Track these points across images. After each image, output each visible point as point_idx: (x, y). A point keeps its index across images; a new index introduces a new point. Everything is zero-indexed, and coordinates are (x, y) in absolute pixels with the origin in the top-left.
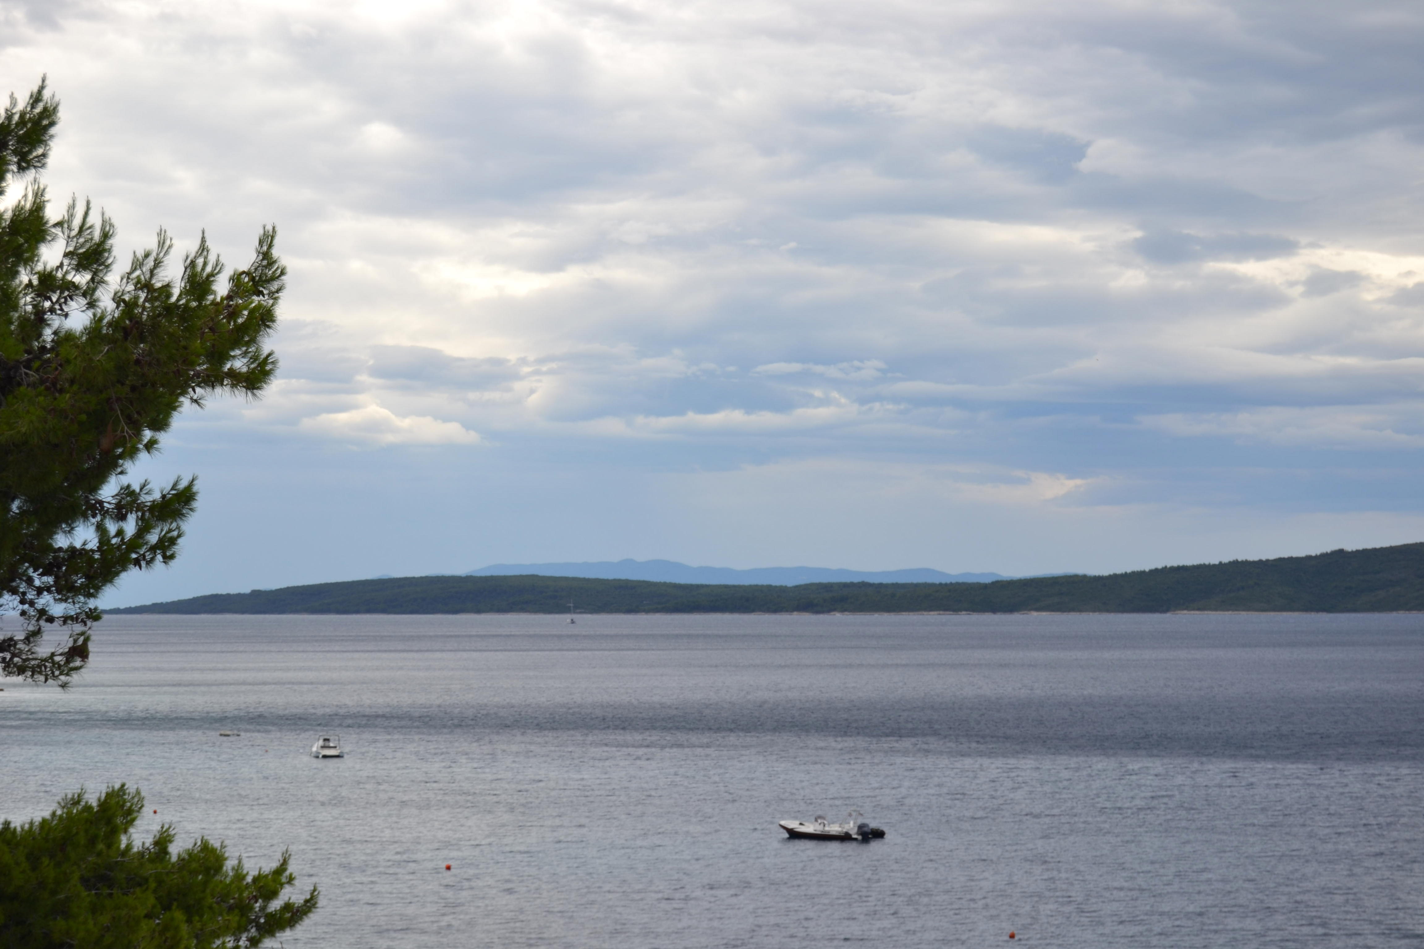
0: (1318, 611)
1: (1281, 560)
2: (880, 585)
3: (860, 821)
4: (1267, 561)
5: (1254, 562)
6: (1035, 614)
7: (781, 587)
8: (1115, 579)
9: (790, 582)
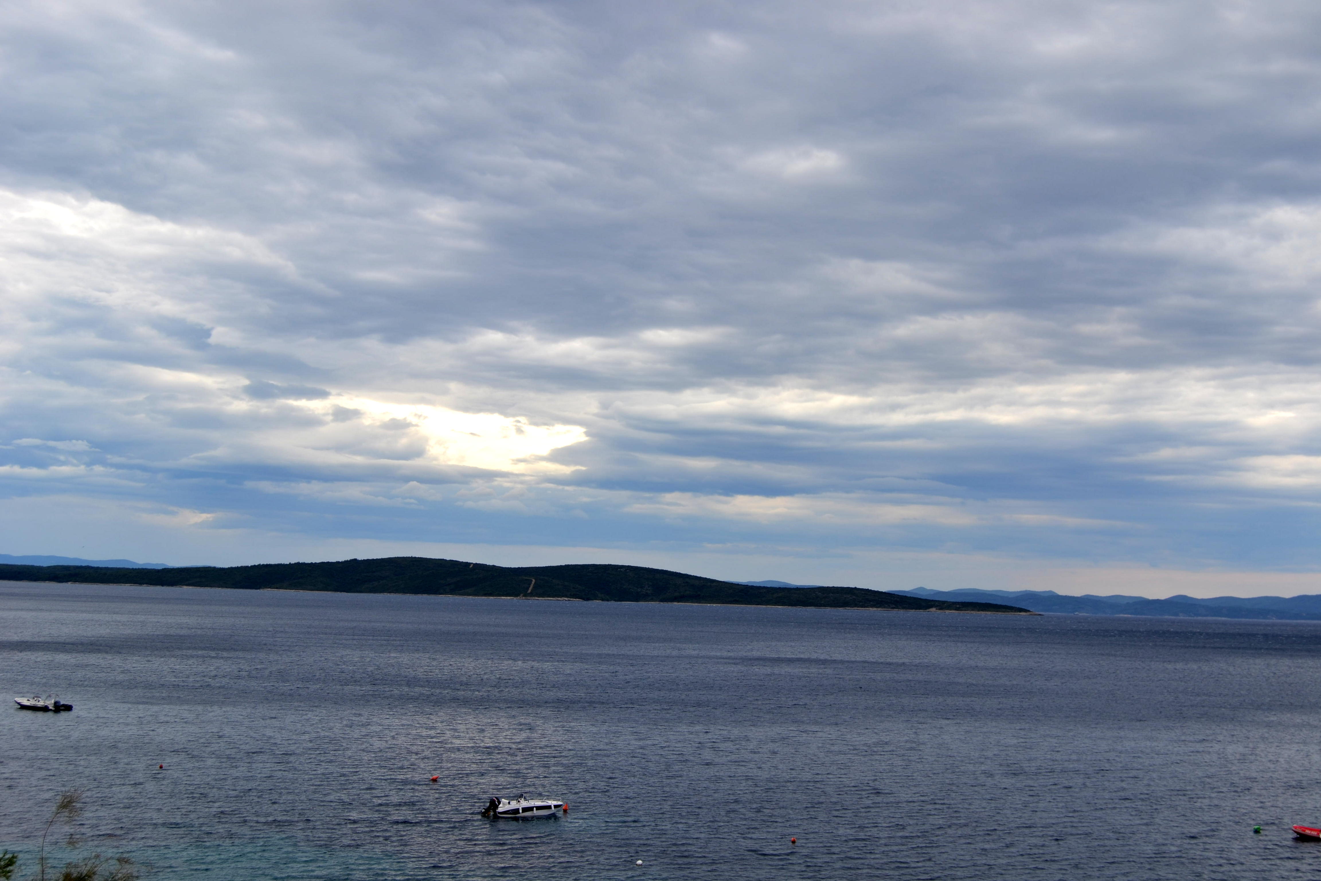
0: (341, 591)
1: (323, 563)
2: (98, 568)
3: (57, 700)
4: (315, 563)
5: (308, 564)
6: (185, 587)
7: (40, 566)
8: (231, 570)
9: (45, 564)
